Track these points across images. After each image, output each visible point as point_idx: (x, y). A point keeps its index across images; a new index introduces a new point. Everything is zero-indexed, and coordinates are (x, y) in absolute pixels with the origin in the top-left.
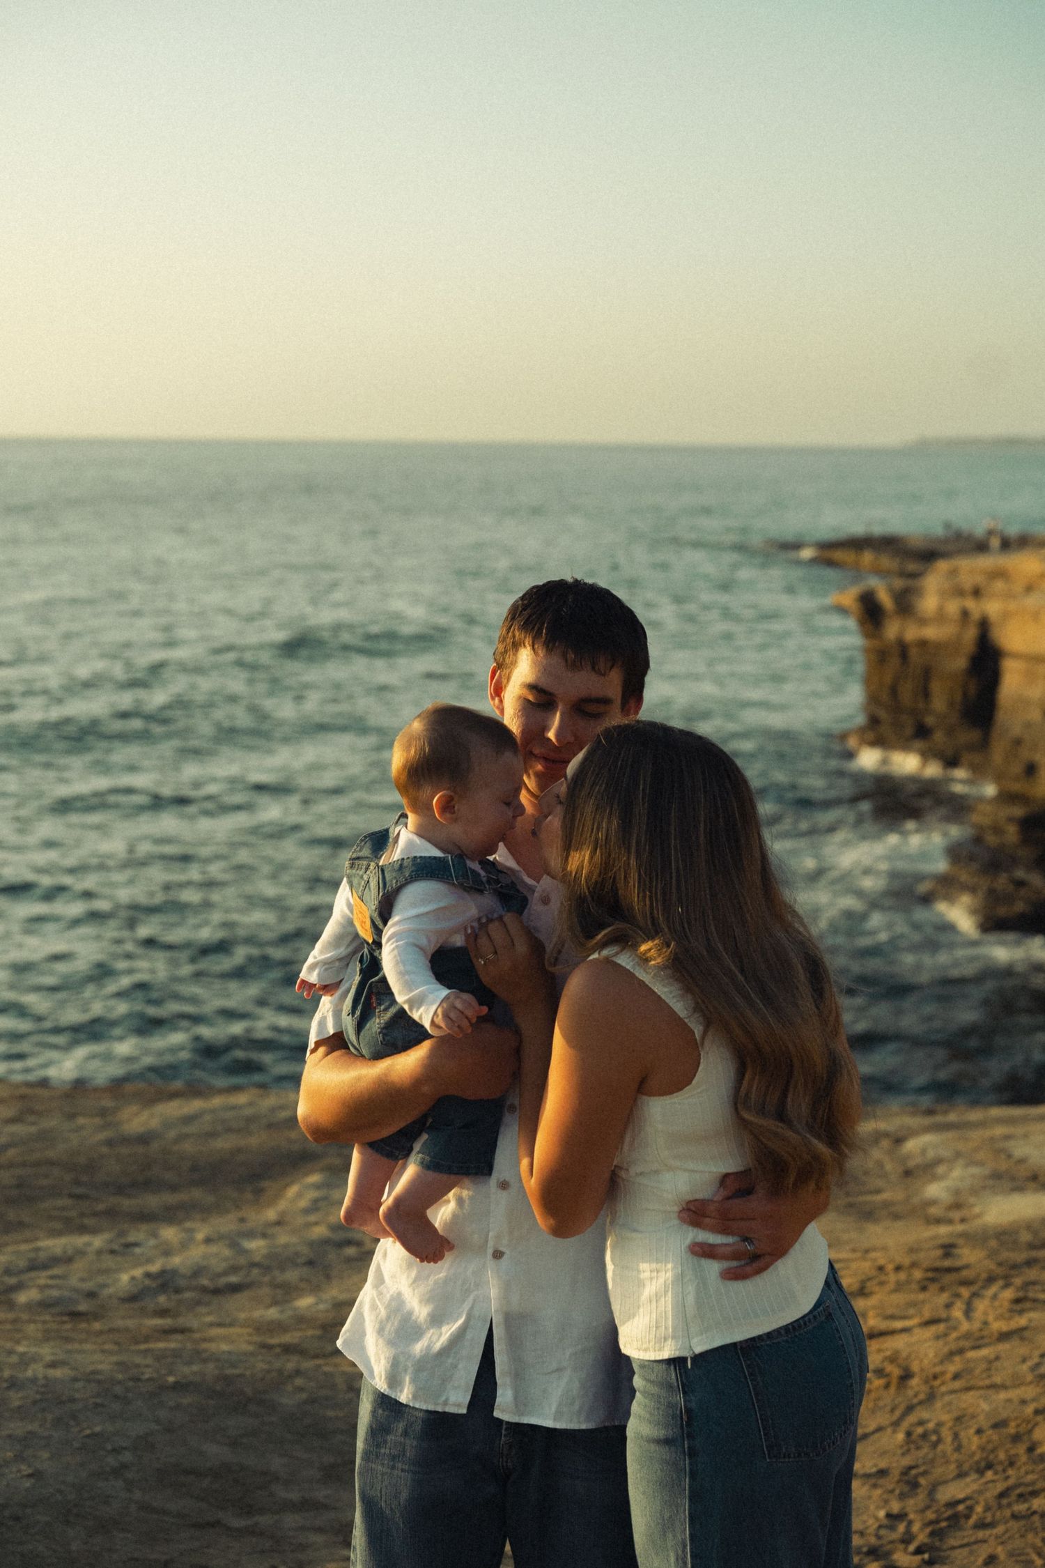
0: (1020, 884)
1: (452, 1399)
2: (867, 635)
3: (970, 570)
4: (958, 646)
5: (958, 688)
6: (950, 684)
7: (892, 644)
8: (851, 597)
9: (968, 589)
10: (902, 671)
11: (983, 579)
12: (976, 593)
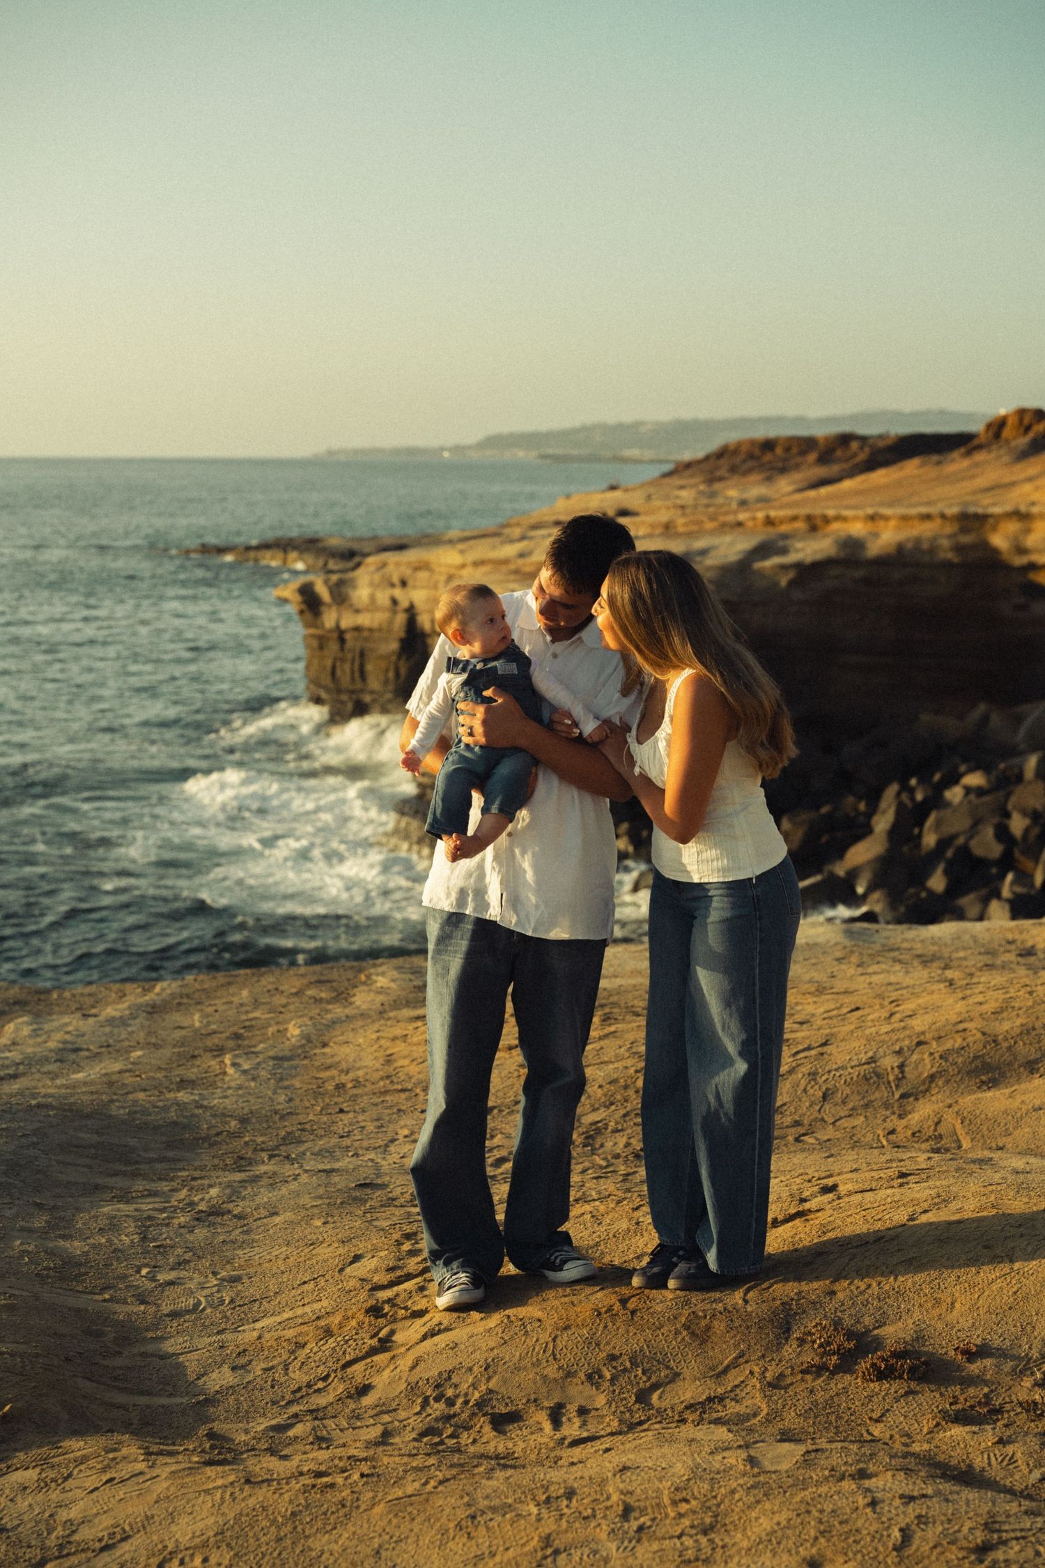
2: (307, 625)
3: (397, 564)
4: (389, 631)
5: (392, 667)
6: (383, 664)
7: (331, 631)
8: (289, 591)
9: (396, 580)
10: (340, 655)
11: (408, 572)
12: (404, 584)
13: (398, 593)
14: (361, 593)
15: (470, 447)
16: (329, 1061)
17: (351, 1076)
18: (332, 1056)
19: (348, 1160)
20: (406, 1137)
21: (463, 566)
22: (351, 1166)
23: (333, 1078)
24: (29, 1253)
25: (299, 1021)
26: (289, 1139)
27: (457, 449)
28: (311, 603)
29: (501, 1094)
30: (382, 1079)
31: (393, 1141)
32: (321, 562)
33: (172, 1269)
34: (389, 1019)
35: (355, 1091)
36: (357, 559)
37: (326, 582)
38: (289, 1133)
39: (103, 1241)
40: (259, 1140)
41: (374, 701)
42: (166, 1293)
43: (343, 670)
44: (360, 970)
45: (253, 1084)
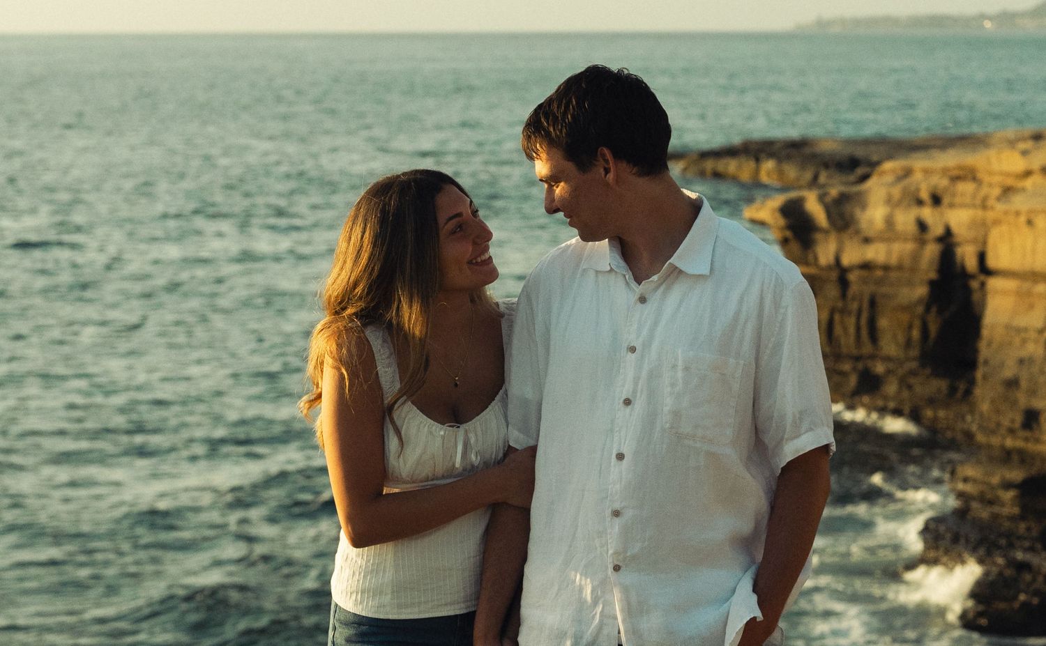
3: (927, 172)
4: (913, 269)
5: (917, 323)
6: (905, 317)
7: (829, 268)
8: (768, 209)
9: (925, 195)
10: (840, 304)
11: (944, 182)
12: (936, 200)
13: (927, 213)
14: (874, 214)
15: (1023, 14)
21: (1028, 173)
27: (1006, 18)
28: (798, 228)
32: (808, 175)
36: (860, 171)
37: (821, 199)
41: (889, 372)
43: (845, 329)
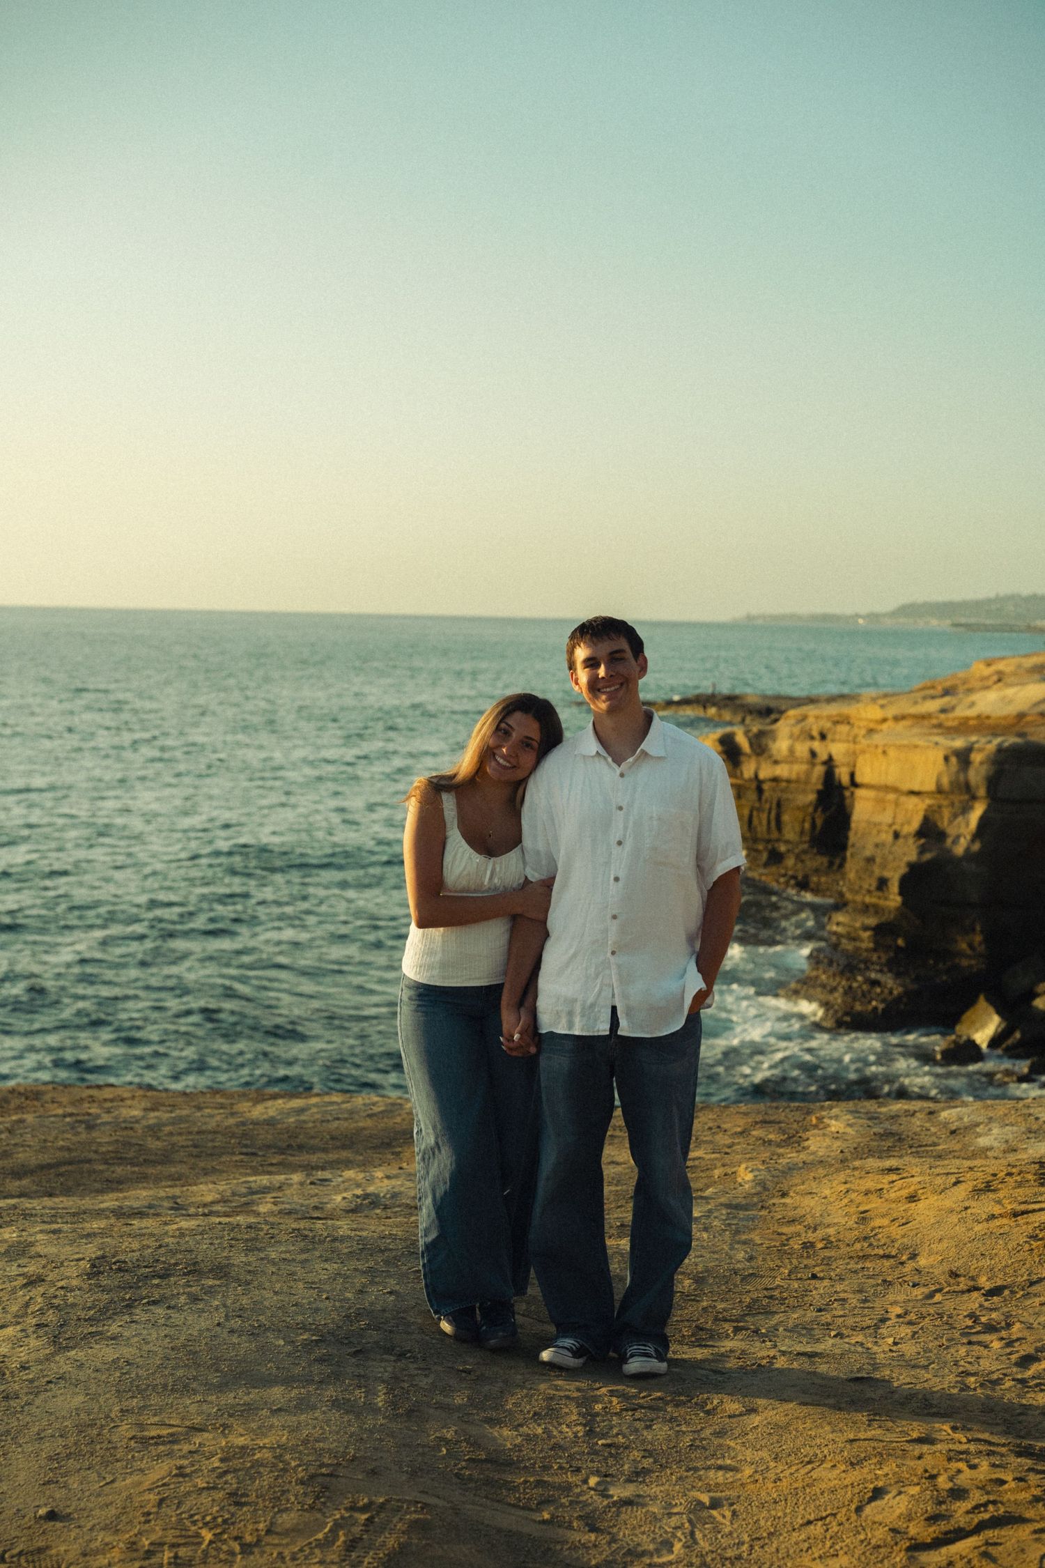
0: (875, 983)
1: (601, 1028)
3: (817, 718)
4: (807, 782)
5: (808, 819)
6: (800, 815)
7: (750, 780)
8: (710, 738)
9: (815, 733)
10: (757, 805)
11: (828, 725)
12: (823, 737)
13: (816, 745)
14: (781, 745)
15: (884, 615)
16: (791, 1214)
17: (820, 1233)
18: (795, 1208)
19: (831, 1341)
20: (899, 1316)
21: (884, 720)
22: (838, 1351)
23: (799, 1235)
24: (447, 1442)
25: (750, 1164)
26: (753, 1308)
27: (873, 617)
28: (730, 751)
29: (1010, 1271)
30: (858, 1240)
31: (883, 1320)
32: (738, 718)
33: (629, 1481)
34: (855, 1169)
35: (827, 1253)
36: (773, 716)
37: (746, 733)
38: (755, 1301)
39: (540, 1431)
40: (720, 1306)
41: (788, 850)
42: (623, 1516)
43: (760, 819)
44: (809, 1113)
45: (705, 1235)
